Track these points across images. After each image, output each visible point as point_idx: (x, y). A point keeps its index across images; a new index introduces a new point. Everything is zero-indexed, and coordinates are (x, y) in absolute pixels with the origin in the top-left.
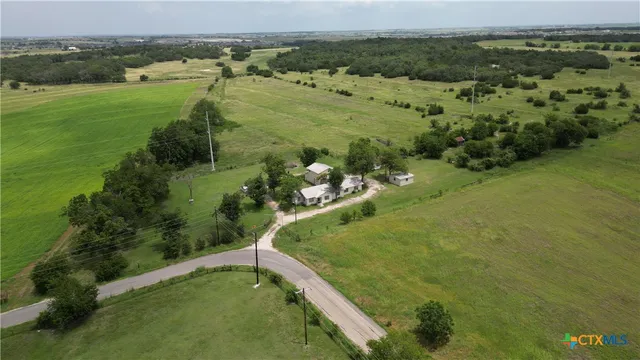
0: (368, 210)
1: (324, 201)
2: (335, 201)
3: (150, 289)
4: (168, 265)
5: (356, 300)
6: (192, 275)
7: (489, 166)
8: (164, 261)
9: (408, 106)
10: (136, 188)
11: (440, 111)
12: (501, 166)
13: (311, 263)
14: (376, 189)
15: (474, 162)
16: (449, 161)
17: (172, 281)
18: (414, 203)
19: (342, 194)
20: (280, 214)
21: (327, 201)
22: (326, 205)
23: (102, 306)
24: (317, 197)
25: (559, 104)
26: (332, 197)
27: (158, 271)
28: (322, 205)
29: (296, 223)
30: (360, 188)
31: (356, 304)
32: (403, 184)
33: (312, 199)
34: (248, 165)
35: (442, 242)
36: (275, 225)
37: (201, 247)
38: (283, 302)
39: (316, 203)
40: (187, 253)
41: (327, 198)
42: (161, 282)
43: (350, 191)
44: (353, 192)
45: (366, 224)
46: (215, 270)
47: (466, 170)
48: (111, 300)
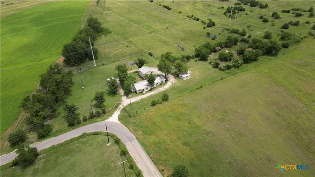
0: (165, 98)
1: (145, 90)
2: (151, 90)
3: (61, 145)
4: (70, 130)
5: (151, 155)
6: (80, 137)
7: (229, 68)
8: (68, 128)
9: (198, 20)
11: (213, 24)
12: (235, 67)
13: (134, 131)
14: (172, 82)
15: (223, 64)
16: (210, 63)
17: (72, 140)
18: (188, 93)
19: (155, 86)
20: (124, 98)
21: (147, 90)
22: (146, 92)
23: (40, 154)
24: (142, 89)
26: (149, 88)
27: (65, 134)
28: (144, 92)
29: (130, 105)
30: (164, 82)
31: (151, 158)
32: (184, 79)
33: (139, 90)
34: (112, 62)
35: (195, 120)
36: (121, 106)
37: (85, 120)
38: (119, 155)
39: (141, 92)
40: (79, 123)
41: (147, 89)
42: (66, 141)
43: (159, 84)
44: (161, 84)
46: (91, 134)
47: (217, 70)
48: (44, 151)
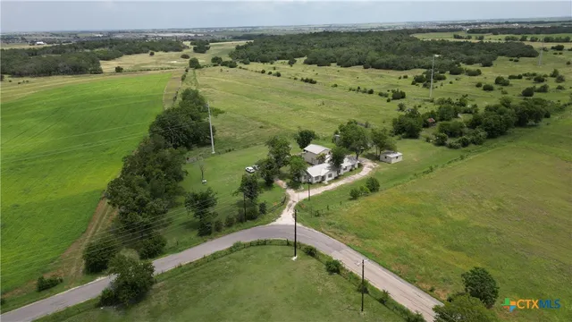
0: (372, 185)
1: (327, 179)
2: (336, 179)
3: (196, 264)
4: (205, 241)
5: (393, 269)
6: (231, 250)
7: (465, 144)
8: (200, 238)
9: (371, 92)
10: (160, 170)
11: (402, 96)
12: (474, 143)
13: (335, 235)
14: (371, 167)
15: (450, 141)
16: (428, 140)
17: (215, 256)
18: (411, 179)
19: (342, 172)
20: (291, 192)
21: (330, 179)
22: (330, 182)
23: (156, 282)
24: (322, 175)
25: (505, 88)
26: (334, 174)
27: (195, 248)
28: (326, 182)
29: (309, 198)
30: (356, 166)
31: (395, 273)
32: (393, 161)
33: (317, 178)
34: (244, 147)
35: (449, 213)
36: (290, 202)
37: (230, 224)
38: (325, 273)
39: (320, 181)
40: (218, 229)
41: (330, 176)
42: (205, 257)
43: (348, 170)
44: (351, 170)
45: (374, 198)
46: (251, 244)
47: (444, 148)
